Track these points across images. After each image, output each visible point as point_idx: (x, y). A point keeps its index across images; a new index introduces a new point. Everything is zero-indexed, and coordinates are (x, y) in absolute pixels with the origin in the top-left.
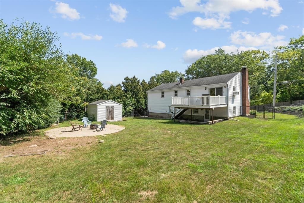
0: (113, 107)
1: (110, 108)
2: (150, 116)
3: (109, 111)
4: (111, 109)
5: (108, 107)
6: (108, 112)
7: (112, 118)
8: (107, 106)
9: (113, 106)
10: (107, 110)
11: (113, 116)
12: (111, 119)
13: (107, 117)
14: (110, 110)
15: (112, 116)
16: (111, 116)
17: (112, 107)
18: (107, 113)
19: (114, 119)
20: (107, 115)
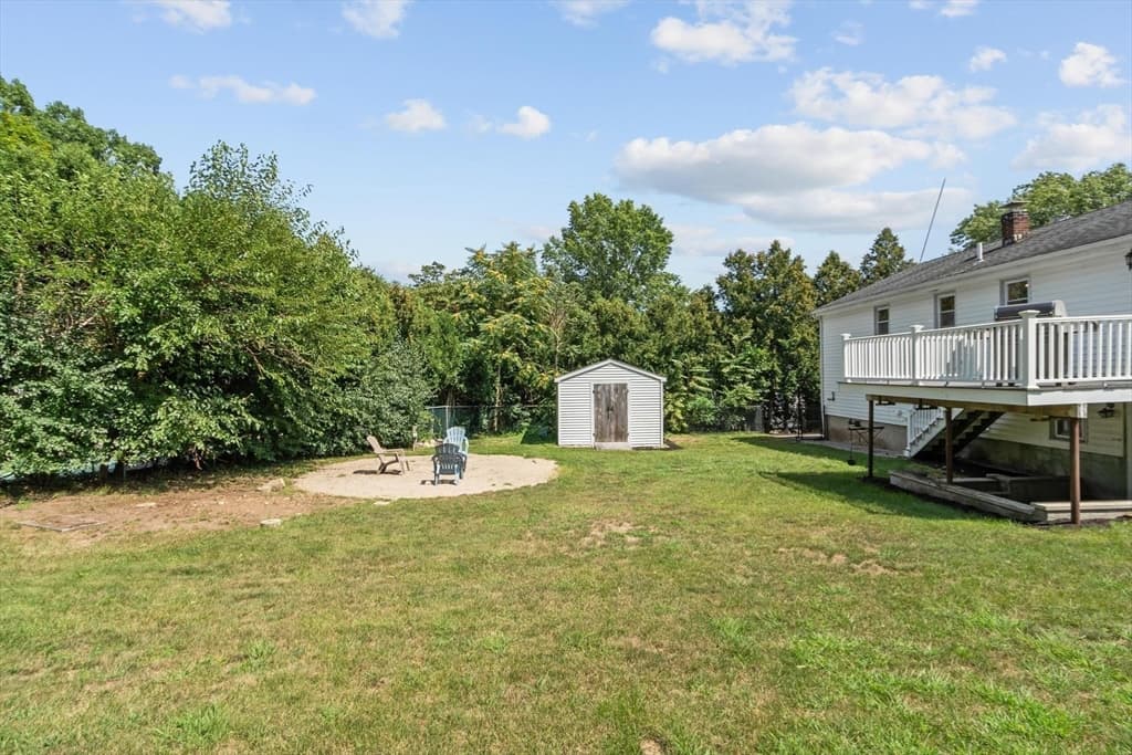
0: (621, 389)
1: (609, 392)
2: (831, 433)
3: (603, 402)
4: (612, 398)
5: (598, 390)
6: (603, 409)
7: (621, 435)
8: (596, 386)
9: (624, 386)
10: (597, 401)
11: (625, 426)
12: (616, 440)
13: (596, 427)
14: (608, 400)
15: (617, 427)
16: (613, 427)
17: (616, 390)
18: (597, 413)
19: (626, 440)
20: (596, 420)
